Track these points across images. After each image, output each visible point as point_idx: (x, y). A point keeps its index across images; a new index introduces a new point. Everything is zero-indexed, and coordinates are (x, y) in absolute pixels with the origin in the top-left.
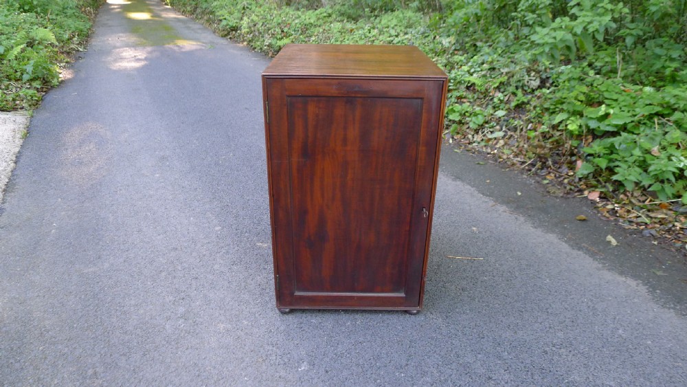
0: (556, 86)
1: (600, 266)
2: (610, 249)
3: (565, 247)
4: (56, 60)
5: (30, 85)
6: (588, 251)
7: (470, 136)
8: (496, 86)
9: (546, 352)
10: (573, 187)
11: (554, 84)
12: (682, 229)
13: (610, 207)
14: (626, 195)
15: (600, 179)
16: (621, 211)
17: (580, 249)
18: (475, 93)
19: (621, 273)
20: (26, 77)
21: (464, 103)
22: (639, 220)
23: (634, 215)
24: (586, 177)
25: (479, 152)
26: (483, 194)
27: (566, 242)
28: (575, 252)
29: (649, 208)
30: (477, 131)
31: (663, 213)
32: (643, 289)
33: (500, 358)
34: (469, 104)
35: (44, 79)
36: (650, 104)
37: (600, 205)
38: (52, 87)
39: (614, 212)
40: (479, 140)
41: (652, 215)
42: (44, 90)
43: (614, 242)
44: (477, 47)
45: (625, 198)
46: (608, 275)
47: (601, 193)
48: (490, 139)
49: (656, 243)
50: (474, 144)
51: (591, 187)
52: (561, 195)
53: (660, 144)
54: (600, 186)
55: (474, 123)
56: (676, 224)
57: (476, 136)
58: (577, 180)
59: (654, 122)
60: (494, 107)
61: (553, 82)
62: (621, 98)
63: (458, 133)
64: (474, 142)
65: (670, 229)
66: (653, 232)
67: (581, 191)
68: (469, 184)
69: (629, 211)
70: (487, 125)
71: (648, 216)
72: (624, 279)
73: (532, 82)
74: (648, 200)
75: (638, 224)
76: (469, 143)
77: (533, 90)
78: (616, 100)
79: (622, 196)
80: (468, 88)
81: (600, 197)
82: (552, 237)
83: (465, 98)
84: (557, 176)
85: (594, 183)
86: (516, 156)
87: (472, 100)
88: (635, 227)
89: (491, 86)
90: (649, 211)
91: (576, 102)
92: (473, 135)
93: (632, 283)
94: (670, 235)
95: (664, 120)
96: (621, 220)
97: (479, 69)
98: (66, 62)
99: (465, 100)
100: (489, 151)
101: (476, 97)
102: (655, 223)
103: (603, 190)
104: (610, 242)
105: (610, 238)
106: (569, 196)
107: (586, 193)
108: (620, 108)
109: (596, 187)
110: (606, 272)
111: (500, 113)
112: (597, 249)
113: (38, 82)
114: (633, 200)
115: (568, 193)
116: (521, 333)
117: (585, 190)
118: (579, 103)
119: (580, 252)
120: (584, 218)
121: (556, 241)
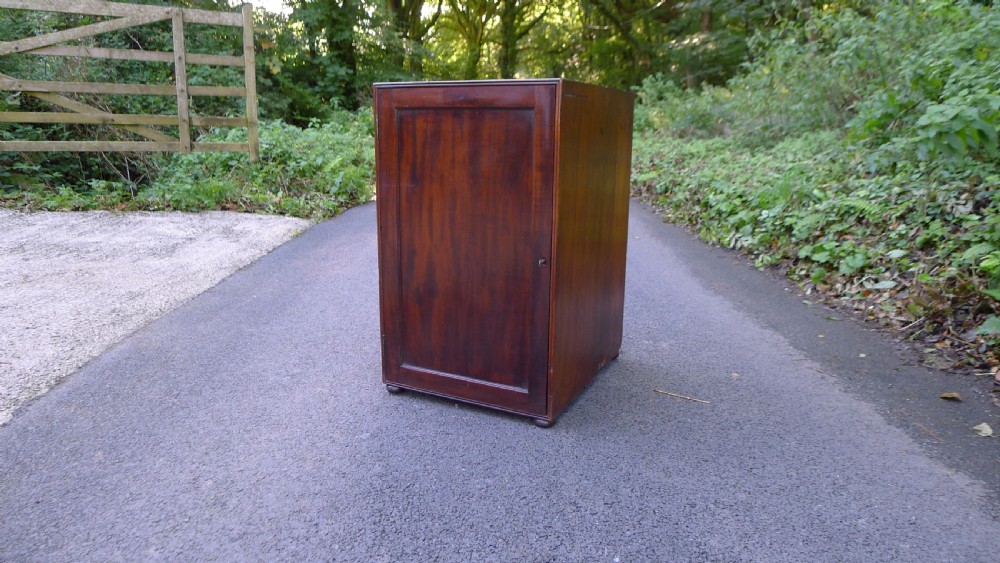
7: (839, 286)
8: (899, 214)
17: (903, 426)
18: (867, 228)
21: (846, 240)
25: (844, 308)
27: (885, 415)
28: (888, 427)
30: (850, 279)
32: (976, 492)
34: (853, 242)
38: (359, 203)
40: (854, 291)
42: (349, 205)
43: (986, 432)
48: (869, 292)
50: (843, 298)
52: (944, 368)
55: (848, 265)
57: (848, 286)
60: (887, 245)
61: (994, 207)
63: (825, 283)
64: (845, 295)
67: (986, 367)
68: (783, 334)
70: (869, 271)
73: (960, 207)
76: (837, 296)
77: (959, 220)
80: (860, 220)
83: (850, 233)
84: (956, 343)
86: (900, 313)
87: (860, 237)
89: (893, 215)
92: (845, 285)
93: (962, 480)
99: (848, 237)
100: (862, 307)
101: (868, 233)
104: (979, 431)
105: (984, 427)
107: (994, 370)
110: (921, 458)
111: (896, 254)
117: (993, 365)
119: (898, 430)
120: (954, 396)
121: (867, 411)
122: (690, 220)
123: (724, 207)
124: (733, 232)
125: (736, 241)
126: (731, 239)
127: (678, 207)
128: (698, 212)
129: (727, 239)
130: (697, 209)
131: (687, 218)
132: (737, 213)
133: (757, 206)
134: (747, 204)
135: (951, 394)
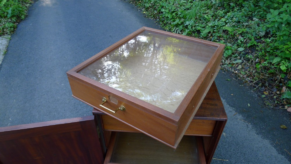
3: (274, 151)
4: (25, 3)
5: (11, 19)
6: (287, 156)
7: (223, 61)
8: (240, 32)
10: (279, 102)
11: (273, 36)
17: (283, 153)
18: (228, 35)
20: (9, 16)
21: (222, 40)
25: (228, 71)
26: (229, 105)
27: (275, 147)
30: (227, 58)
34: (224, 41)
35: (17, 16)
38: (22, 20)
40: (228, 63)
42: (18, 21)
44: (231, 6)
48: (234, 64)
50: (225, 65)
51: (290, 104)
52: (272, 107)
55: (226, 54)
57: (226, 61)
58: (282, 99)
60: (238, 45)
61: (273, 35)
64: (225, 64)
67: (283, 105)
70: (233, 56)
73: (261, 33)
76: (222, 65)
77: (261, 38)
80: (224, 31)
82: (267, 143)
83: (222, 37)
84: (270, 93)
86: (248, 76)
87: (225, 39)
89: (237, 32)
97: (231, 21)
98: (30, 3)
99: (222, 39)
100: (233, 71)
101: (228, 37)
106: (277, 108)
107: (286, 107)
111: (241, 49)
113: (15, 18)
115: (276, 106)
117: (286, 105)
118: (288, 52)
119: (283, 157)
120: (285, 127)
121: (269, 146)
122: (154, 16)
123: (170, 16)
125: (177, 31)
126: (175, 30)
127: (147, 9)
128: (156, 13)
129: (173, 30)
130: (156, 12)
131: (153, 16)
132: (174, 18)
133: (182, 18)
134: (178, 16)
135: (283, 126)
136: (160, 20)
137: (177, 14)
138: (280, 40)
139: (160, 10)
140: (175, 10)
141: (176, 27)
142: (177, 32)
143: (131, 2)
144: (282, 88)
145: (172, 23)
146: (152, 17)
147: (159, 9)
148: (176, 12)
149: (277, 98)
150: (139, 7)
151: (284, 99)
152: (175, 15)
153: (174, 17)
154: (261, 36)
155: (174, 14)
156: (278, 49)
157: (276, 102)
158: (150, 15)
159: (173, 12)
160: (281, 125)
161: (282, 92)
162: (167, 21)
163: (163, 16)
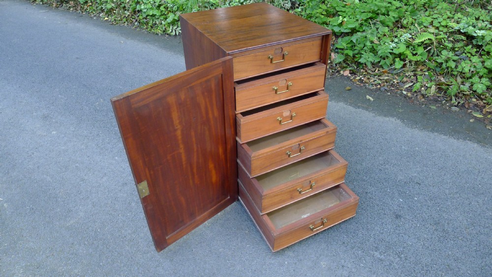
0: (302, 6)
1: (374, 114)
2: (372, 103)
3: (351, 108)
6: (363, 108)
9: (381, 170)
10: (333, 70)
11: (301, 5)
12: (397, 83)
13: (358, 78)
14: (364, 69)
15: (348, 62)
16: (365, 79)
17: (359, 107)
19: (385, 116)
22: (376, 82)
23: (373, 80)
24: (340, 63)
27: (350, 105)
28: (358, 110)
29: (379, 74)
31: (386, 76)
32: (398, 121)
33: (364, 180)
36: (364, 12)
37: (352, 78)
39: (361, 81)
41: (381, 78)
43: (372, 99)
45: (364, 71)
46: (381, 119)
47: (350, 70)
49: (389, 94)
51: (343, 68)
52: (329, 76)
53: (377, 36)
54: (348, 67)
56: (394, 80)
58: (334, 65)
59: (370, 23)
61: (300, 3)
62: (347, 10)
65: (392, 84)
66: (386, 88)
67: (338, 72)
69: (368, 79)
71: (379, 79)
72: (388, 119)
73: (286, 4)
74: (377, 70)
75: (375, 85)
78: (345, 12)
79: (362, 70)
81: (350, 73)
82: (341, 104)
85: (345, 65)
88: (375, 87)
90: (379, 76)
91: (321, 16)
93: (393, 119)
94: (393, 87)
95: (374, 21)
96: (367, 85)
102: (383, 82)
103: (350, 69)
104: (369, 99)
105: (368, 97)
106: (334, 76)
107: (342, 72)
108: (349, 16)
109: (346, 67)
110: (378, 117)
112: (367, 106)
114: (369, 72)
115: (332, 75)
116: (364, 164)
117: (340, 71)
118: (323, 16)
119: (360, 110)
120: (350, 88)
121: (345, 106)
122: (127, 20)
123: (157, 13)
124: (171, 27)
125: (175, 31)
126: (172, 30)
127: (110, 12)
128: (129, 15)
129: (170, 31)
130: (127, 13)
131: (125, 20)
132: (164, 14)
133: (177, 11)
134: (169, 9)
135: (348, 88)
136: (139, 23)
137: (166, 8)
138: (310, 6)
139: (136, 8)
140: (160, 2)
141: (172, 25)
142: (177, 31)
143: (71, 9)
144: (331, 55)
145: (163, 22)
146: (125, 22)
147: (132, 7)
148: (164, 6)
149: (330, 68)
150: (92, 12)
151: (336, 65)
152: (164, 9)
153: (163, 12)
154: (288, 9)
155: (162, 8)
156: (311, 17)
157: (331, 72)
158: (120, 20)
159: (159, 6)
160: (345, 88)
161: (332, 60)
162: (153, 21)
163: (144, 16)
